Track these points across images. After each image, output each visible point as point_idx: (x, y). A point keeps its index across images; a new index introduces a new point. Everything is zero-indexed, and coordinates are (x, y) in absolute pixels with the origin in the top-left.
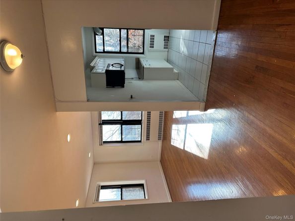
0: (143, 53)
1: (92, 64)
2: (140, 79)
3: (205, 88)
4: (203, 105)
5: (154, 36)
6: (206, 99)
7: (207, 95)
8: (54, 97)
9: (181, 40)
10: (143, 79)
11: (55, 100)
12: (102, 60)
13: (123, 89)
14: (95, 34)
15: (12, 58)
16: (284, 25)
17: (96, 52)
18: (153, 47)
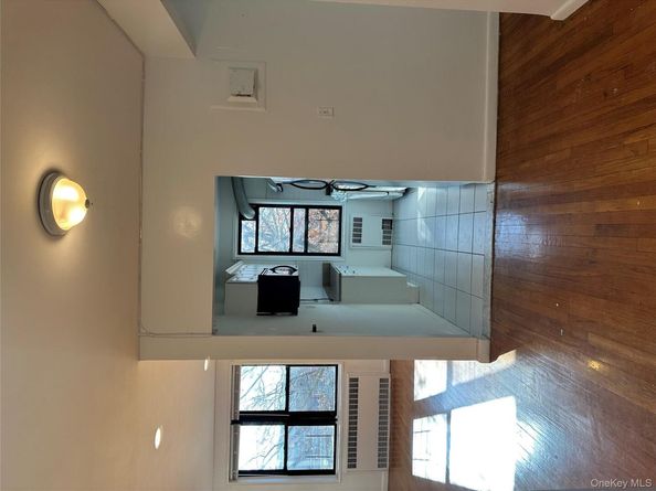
0: (339, 254)
1: (230, 271)
2: (332, 300)
3: (484, 306)
4: (484, 345)
5: (361, 220)
6: (489, 330)
7: (492, 320)
8: (139, 324)
9: (419, 220)
10: (340, 300)
11: (139, 331)
12: (251, 267)
13: (295, 317)
14: (242, 218)
15: (66, 205)
16: (638, 129)
17: (240, 253)
18: (360, 241)
